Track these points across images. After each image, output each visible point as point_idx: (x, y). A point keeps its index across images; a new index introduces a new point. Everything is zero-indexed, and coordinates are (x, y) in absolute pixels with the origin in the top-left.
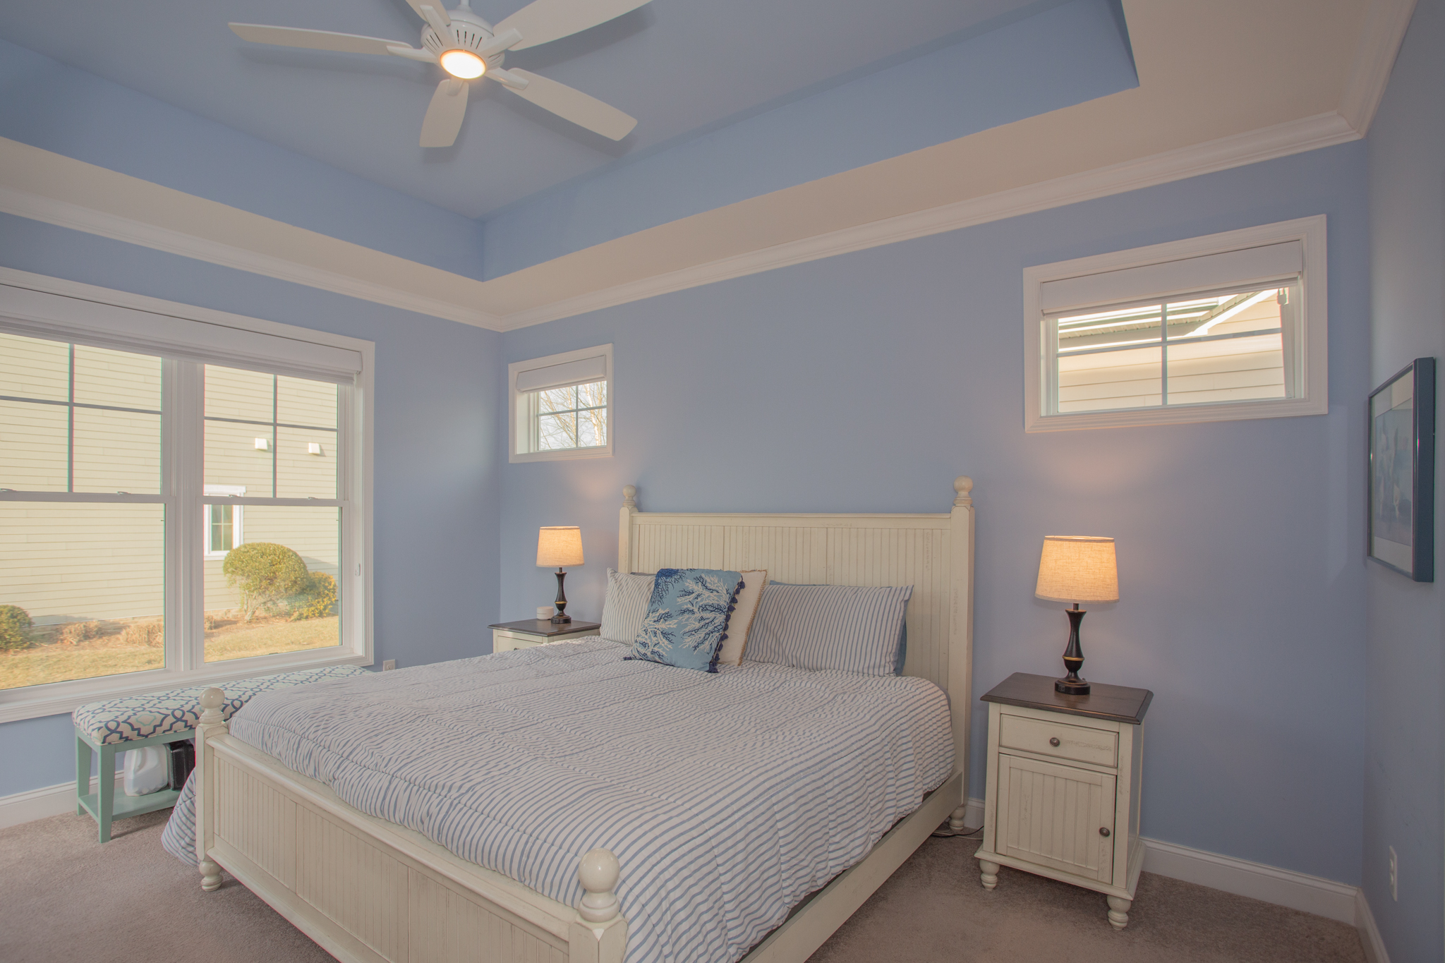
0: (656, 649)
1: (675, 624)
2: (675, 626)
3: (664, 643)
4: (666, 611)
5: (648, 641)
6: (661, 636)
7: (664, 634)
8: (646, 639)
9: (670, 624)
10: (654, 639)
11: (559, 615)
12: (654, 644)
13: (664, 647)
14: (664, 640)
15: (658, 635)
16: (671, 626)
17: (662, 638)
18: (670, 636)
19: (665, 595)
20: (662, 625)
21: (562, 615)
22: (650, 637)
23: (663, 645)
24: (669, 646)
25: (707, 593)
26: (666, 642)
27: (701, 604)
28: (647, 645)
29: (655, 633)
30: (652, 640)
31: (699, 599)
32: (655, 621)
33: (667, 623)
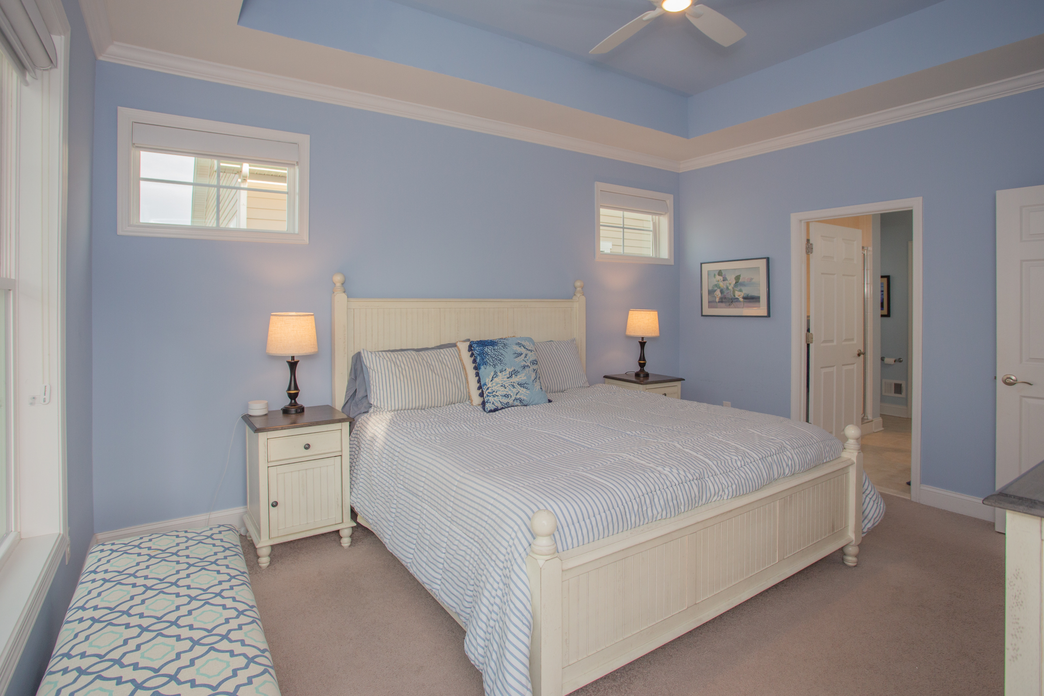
0: (518, 396)
1: (524, 376)
2: (525, 378)
3: (523, 391)
4: (512, 369)
5: (510, 393)
6: (519, 386)
7: (520, 385)
8: (507, 392)
9: (521, 377)
10: (514, 390)
11: (291, 404)
12: (515, 393)
13: (523, 393)
14: (522, 389)
15: (515, 386)
16: (523, 378)
17: (520, 388)
18: (525, 385)
19: (502, 358)
20: (515, 379)
21: (294, 404)
22: (510, 390)
23: (523, 392)
24: (527, 392)
25: (529, 353)
26: (525, 390)
27: (530, 360)
28: (509, 396)
29: (513, 386)
30: (512, 391)
31: (528, 357)
32: (508, 378)
33: (518, 377)
